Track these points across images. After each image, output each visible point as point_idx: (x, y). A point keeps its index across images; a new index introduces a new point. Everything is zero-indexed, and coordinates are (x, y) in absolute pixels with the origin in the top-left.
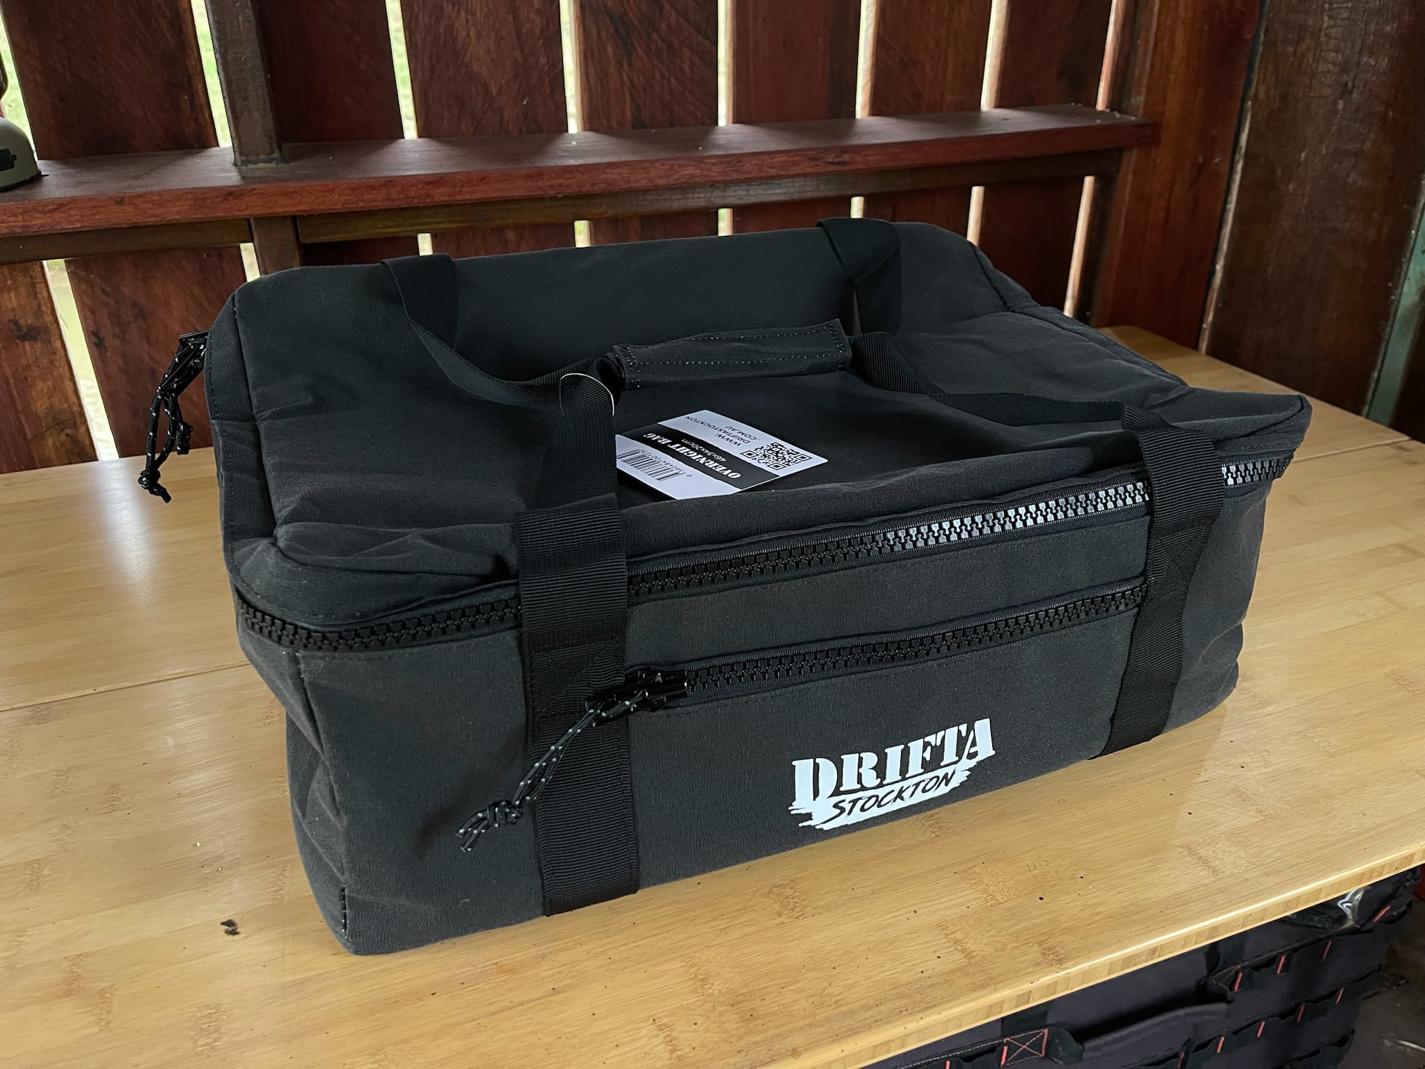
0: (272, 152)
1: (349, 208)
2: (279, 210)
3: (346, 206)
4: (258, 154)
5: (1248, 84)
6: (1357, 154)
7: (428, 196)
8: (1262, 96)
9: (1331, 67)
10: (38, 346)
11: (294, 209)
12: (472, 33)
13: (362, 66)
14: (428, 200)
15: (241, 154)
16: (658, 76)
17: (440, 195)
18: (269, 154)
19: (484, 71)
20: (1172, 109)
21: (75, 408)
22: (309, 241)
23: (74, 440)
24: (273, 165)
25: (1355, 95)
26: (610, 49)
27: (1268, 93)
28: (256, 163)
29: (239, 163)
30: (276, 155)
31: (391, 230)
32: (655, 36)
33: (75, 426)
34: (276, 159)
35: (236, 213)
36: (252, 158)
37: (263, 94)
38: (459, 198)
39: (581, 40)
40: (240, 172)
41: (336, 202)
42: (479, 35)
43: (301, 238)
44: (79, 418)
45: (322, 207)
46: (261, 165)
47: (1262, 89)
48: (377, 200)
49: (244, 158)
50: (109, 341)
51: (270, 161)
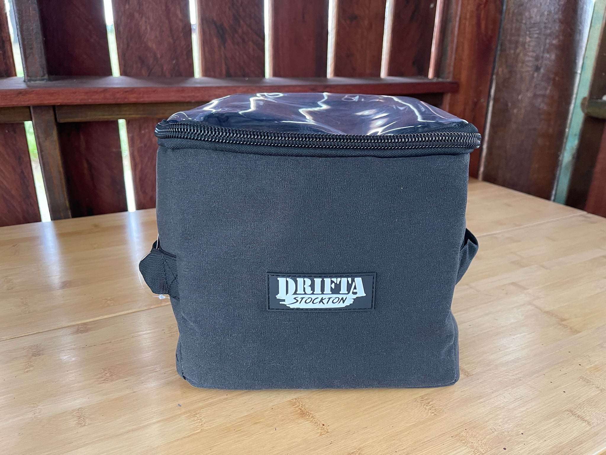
0: (44, 75)
1: (83, 102)
2: (46, 102)
3: (82, 101)
4: (37, 76)
5: (494, 68)
6: (544, 96)
7: (125, 98)
8: (500, 73)
9: (531, 59)
11: (54, 101)
12: (148, 28)
13: (92, 40)
14: (126, 100)
15: (28, 76)
16: (238, 54)
17: (132, 98)
18: (42, 77)
19: (154, 46)
20: (464, 77)
22: (62, 121)
24: (43, 82)
25: (542, 71)
26: (215, 40)
27: (503, 71)
28: (36, 80)
29: (27, 81)
30: (46, 77)
31: (106, 117)
32: (236, 35)
34: (46, 79)
35: (23, 103)
36: (33, 78)
37: (41, 47)
38: (142, 100)
39: (202, 34)
40: (27, 84)
41: (77, 99)
42: (152, 29)
43: (58, 119)
45: (70, 101)
46: (37, 82)
47: (500, 70)
48: (98, 99)
49: (29, 78)
51: (43, 80)
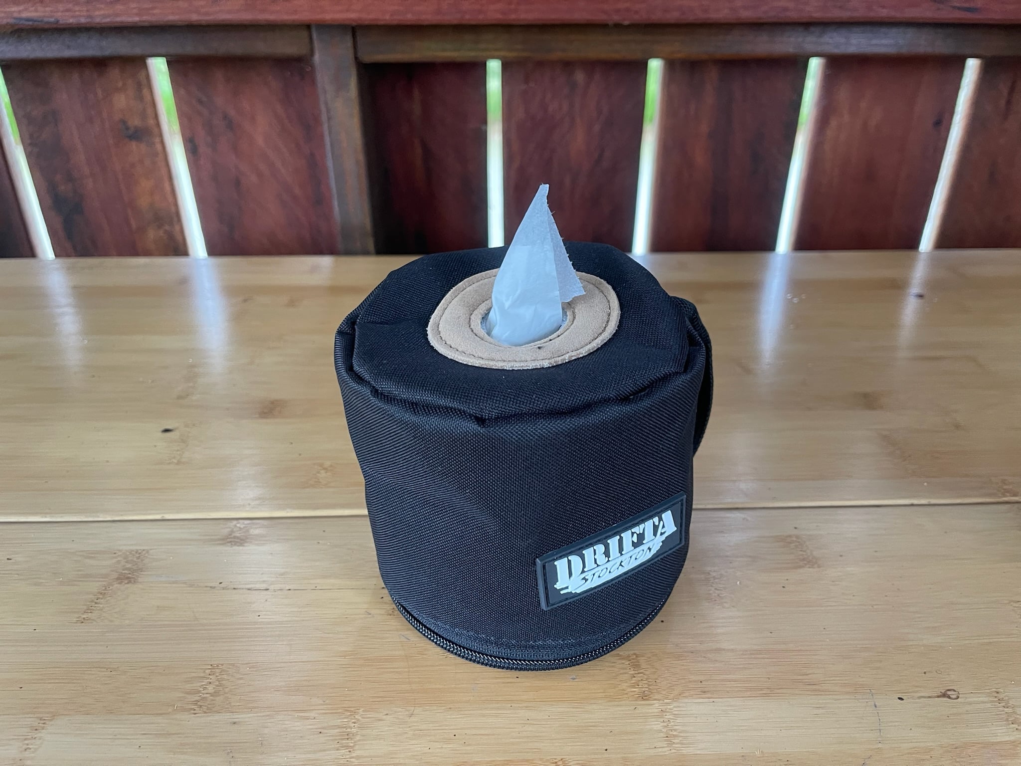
2: (329, 18)
10: (143, 147)
21: (173, 209)
22: (366, 59)
23: (171, 236)
31: (448, 54)
33: (171, 223)
44: (175, 217)
50: (203, 149)
